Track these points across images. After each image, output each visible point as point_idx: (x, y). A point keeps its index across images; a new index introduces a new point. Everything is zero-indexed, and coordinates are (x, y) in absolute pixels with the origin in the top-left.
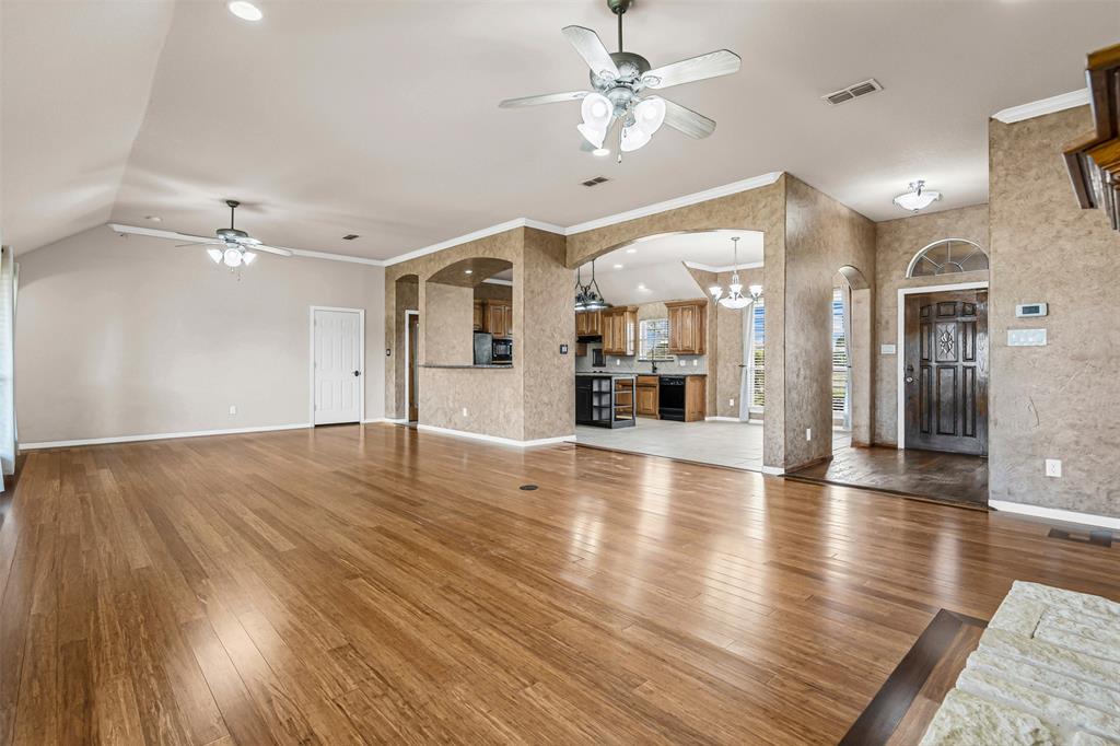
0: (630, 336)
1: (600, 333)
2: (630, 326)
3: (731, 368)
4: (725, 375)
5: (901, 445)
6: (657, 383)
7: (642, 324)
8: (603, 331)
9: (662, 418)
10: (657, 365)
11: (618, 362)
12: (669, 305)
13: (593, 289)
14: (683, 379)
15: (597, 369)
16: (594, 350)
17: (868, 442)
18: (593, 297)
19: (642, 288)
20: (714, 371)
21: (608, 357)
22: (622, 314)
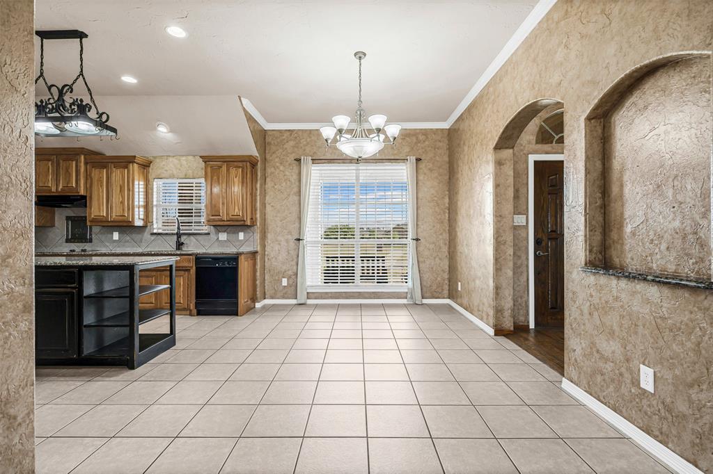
0: (139, 199)
1: (82, 192)
2: (139, 186)
3: (283, 243)
4: (276, 252)
5: (532, 325)
6: (192, 265)
7: (157, 185)
8: (89, 188)
9: (199, 313)
10: (183, 239)
11: (116, 236)
12: (206, 159)
13: (80, 93)
14: (235, 259)
15: (77, 247)
16: (68, 218)
17: (512, 329)
18: (82, 110)
19: (163, 130)
20: (264, 246)
21: (96, 229)
22: (126, 167)
